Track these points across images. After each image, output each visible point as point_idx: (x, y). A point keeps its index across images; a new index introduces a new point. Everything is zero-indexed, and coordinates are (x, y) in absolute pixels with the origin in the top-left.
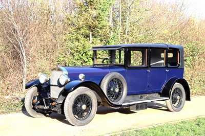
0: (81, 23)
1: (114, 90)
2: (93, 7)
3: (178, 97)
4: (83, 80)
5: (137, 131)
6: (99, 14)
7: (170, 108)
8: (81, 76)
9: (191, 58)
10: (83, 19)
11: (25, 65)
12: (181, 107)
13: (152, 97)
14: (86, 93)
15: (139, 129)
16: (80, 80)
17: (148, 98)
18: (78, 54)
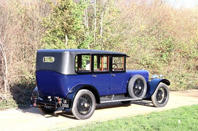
0: (57, 26)
2: (68, 11)
6: (74, 19)
9: (167, 53)
10: (58, 23)
11: (7, 68)
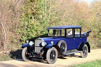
1: (62, 48)
3: (86, 51)
4: (53, 44)
5: (79, 65)
7: (82, 56)
8: (52, 43)
12: (86, 55)
13: (75, 51)
14: (54, 50)
15: (79, 64)
16: (52, 44)
17: (73, 52)
18: (29, 29)
